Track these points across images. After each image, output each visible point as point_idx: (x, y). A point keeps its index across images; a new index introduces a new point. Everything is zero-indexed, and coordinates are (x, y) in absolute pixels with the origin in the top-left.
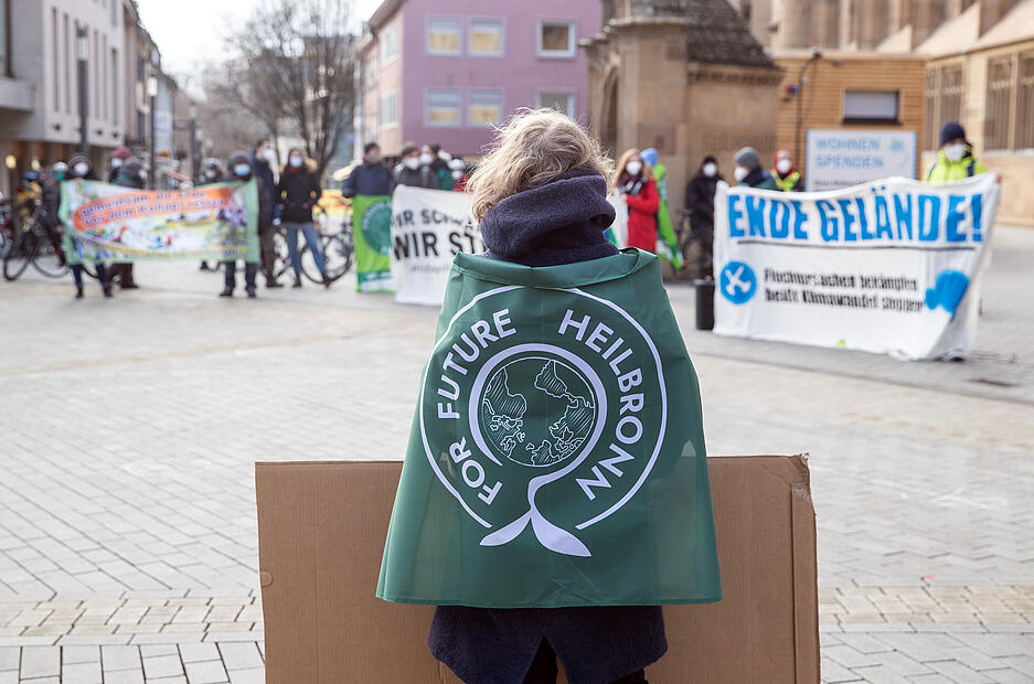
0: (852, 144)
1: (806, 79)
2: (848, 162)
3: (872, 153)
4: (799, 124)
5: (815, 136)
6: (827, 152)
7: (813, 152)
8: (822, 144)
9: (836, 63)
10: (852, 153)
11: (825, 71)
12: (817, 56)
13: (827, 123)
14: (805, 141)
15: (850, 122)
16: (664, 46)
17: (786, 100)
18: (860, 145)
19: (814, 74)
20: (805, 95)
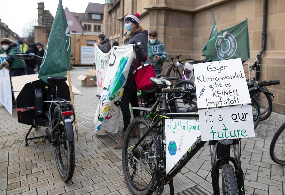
0: (88, 48)
1: (81, 38)
2: (88, 51)
3: (91, 50)
4: (80, 45)
5: (82, 47)
6: (85, 50)
7: (82, 50)
8: (83, 48)
9: (86, 36)
10: (89, 50)
11: (84, 37)
12: (82, 35)
13: (84, 45)
14: (81, 48)
15: (88, 45)
16: (42, 30)
17: (78, 41)
18: (90, 49)
19: (82, 37)
20: (81, 40)
